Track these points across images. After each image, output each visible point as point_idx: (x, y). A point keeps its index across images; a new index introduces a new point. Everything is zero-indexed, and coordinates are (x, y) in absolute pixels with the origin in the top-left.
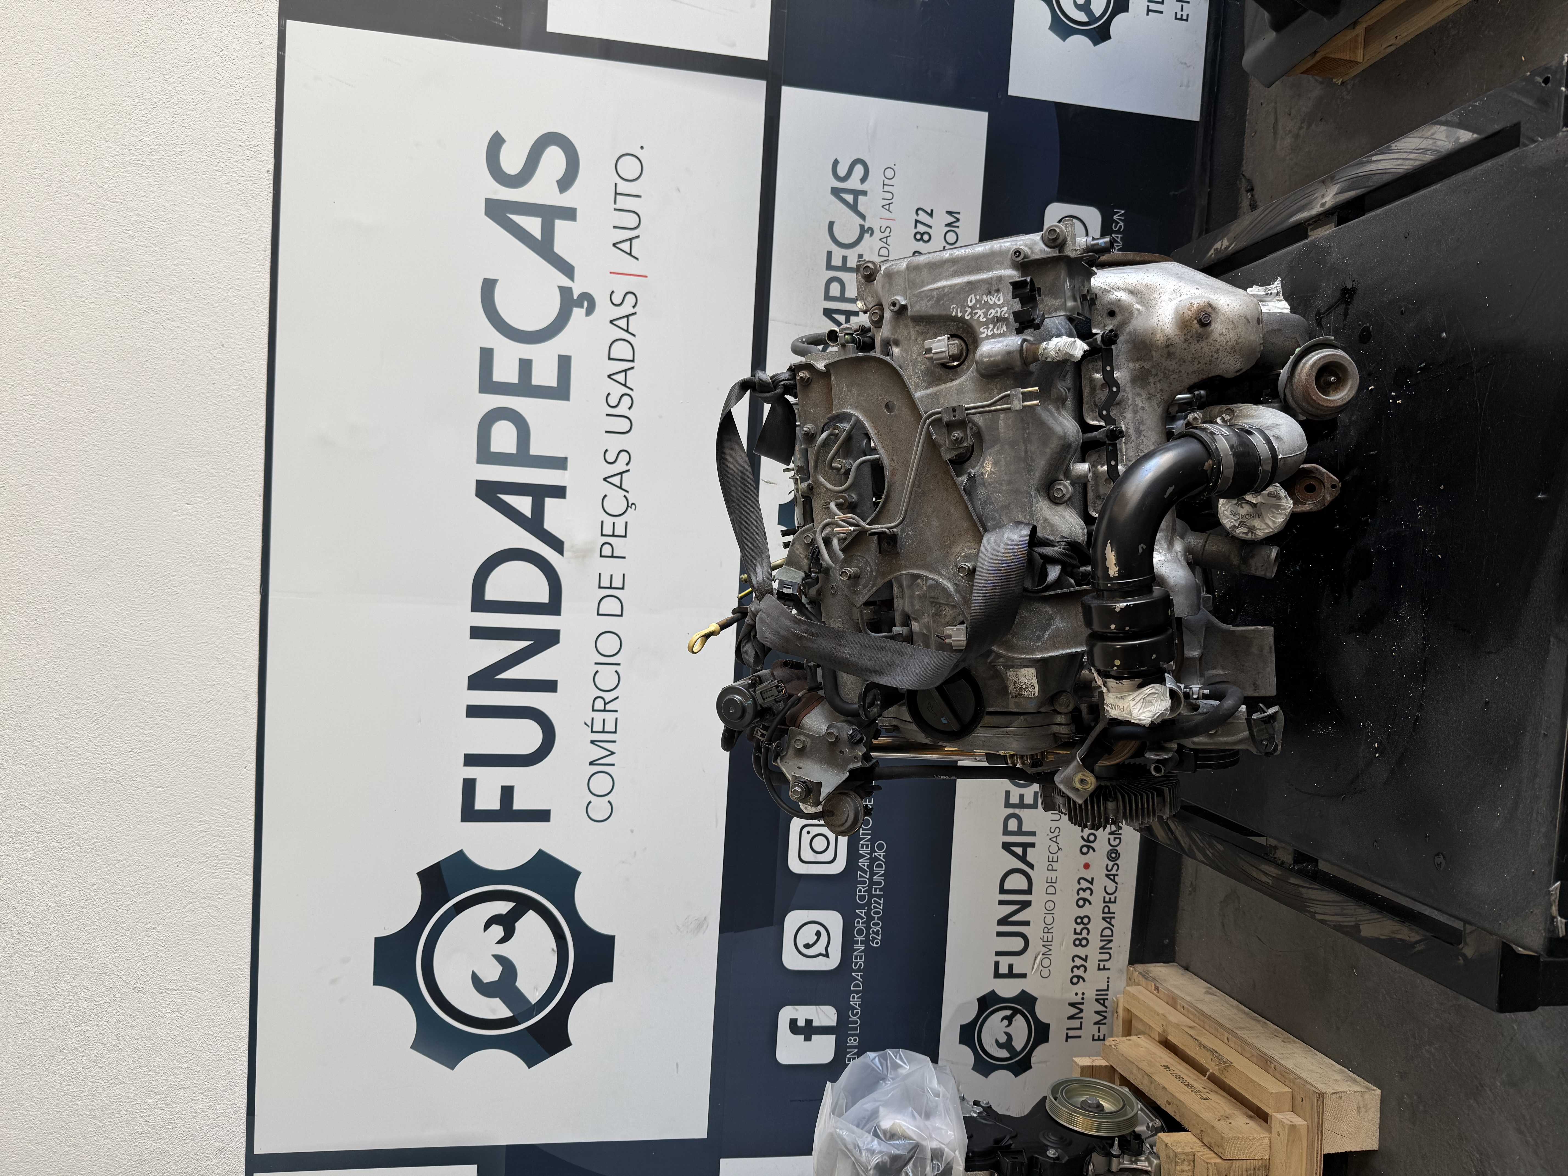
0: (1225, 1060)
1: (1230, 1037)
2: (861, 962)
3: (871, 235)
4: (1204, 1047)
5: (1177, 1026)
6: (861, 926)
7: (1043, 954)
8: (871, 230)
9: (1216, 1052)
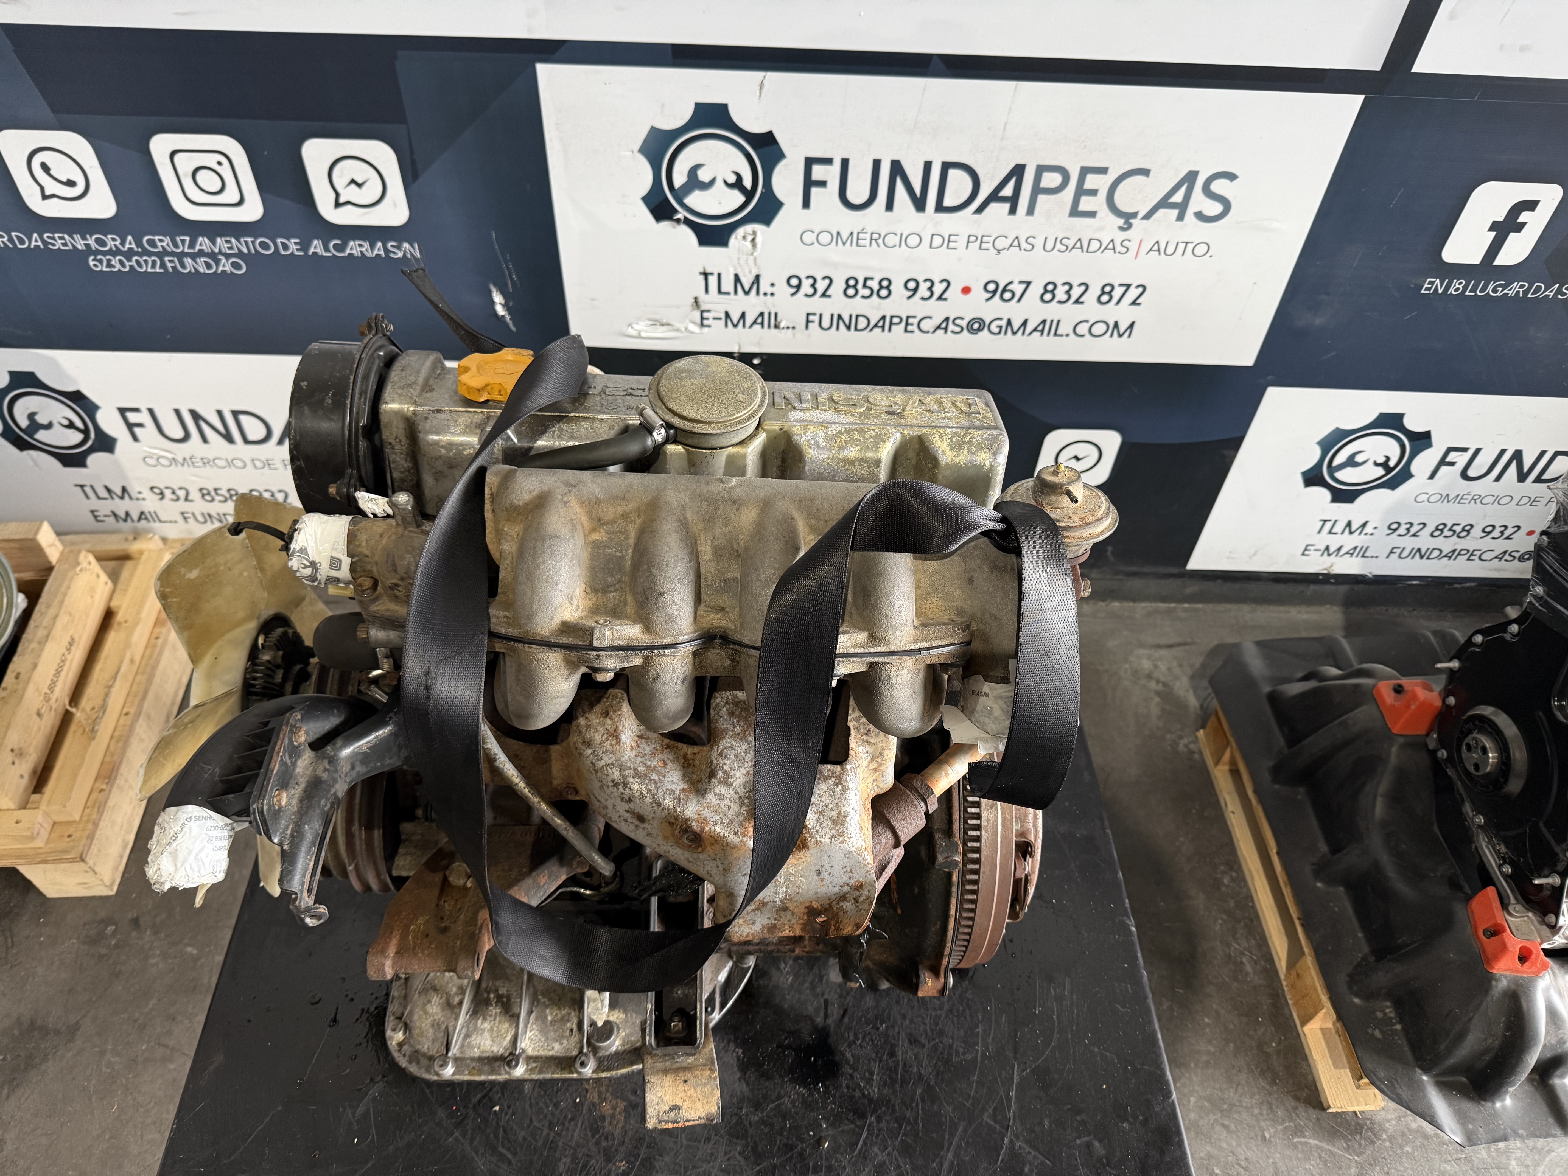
0: (96, 728)
1: (130, 717)
2: (58, 245)
3: (1121, 229)
4: (107, 695)
5: (127, 645)
6: (110, 244)
7: (174, 459)
8: (1128, 227)
9: (104, 713)
